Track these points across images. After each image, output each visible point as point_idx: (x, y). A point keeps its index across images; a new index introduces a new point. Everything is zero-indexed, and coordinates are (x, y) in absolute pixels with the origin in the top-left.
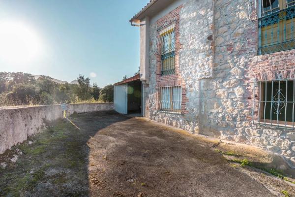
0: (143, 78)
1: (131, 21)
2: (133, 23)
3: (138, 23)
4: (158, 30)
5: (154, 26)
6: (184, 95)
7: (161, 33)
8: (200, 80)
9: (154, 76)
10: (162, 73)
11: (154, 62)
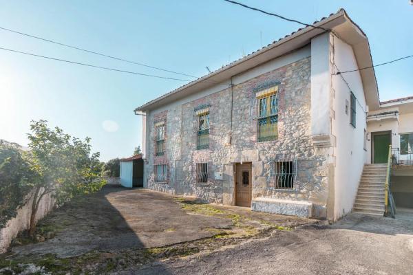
0: (144, 157)
1: (135, 111)
2: (137, 112)
3: (141, 113)
4: (155, 123)
5: (152, 118)
6: (168, 170)
7: (157, 125)
8: (176, 161)
9: (152, 156)
10: (157, 154)
11: (152, 145)
